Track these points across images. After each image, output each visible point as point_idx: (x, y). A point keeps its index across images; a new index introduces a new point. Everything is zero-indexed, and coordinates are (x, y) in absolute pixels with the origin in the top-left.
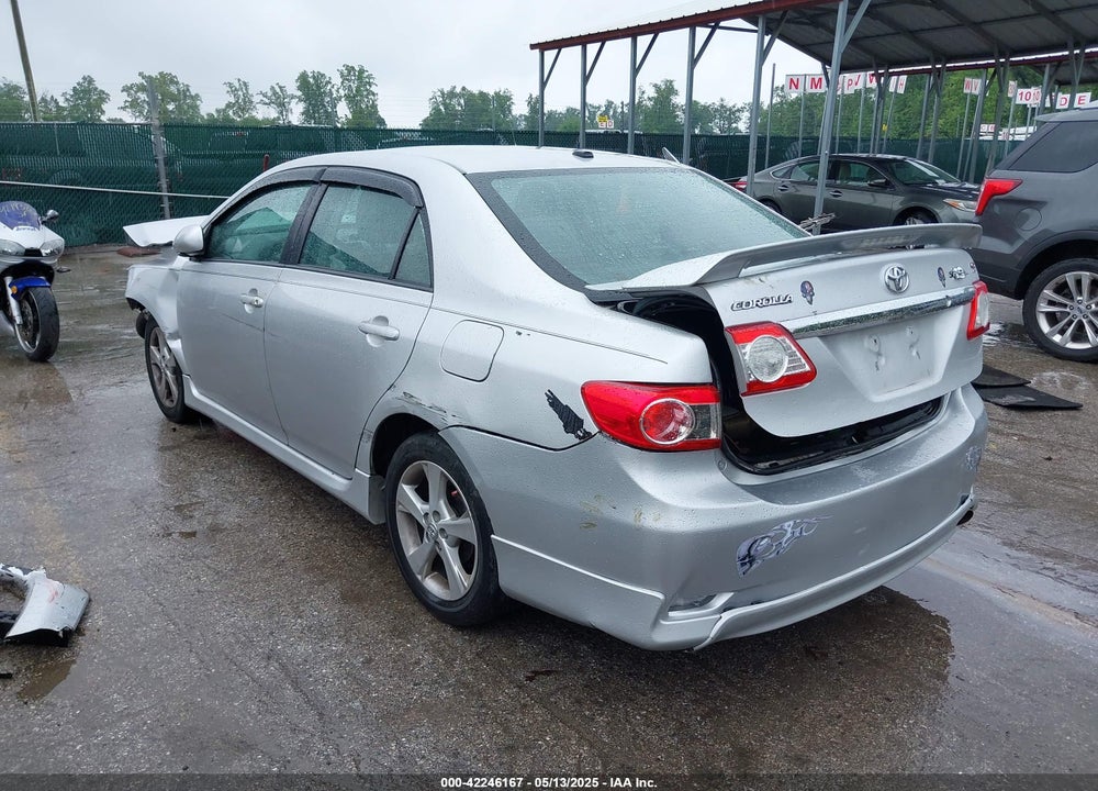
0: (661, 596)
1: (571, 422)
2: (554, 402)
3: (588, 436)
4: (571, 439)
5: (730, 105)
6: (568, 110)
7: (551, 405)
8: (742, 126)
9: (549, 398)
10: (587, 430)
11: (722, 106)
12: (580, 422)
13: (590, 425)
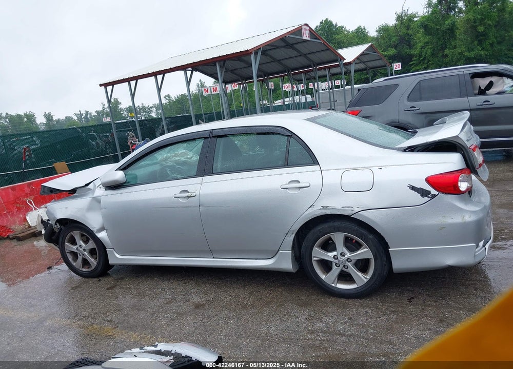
0: (475, 244)
1: (423, 193)
2: (413, 188)
3: (434, 196)
4: (426, 199)
5: (147, 106)
6: (66, 118)
7: (412, 189)
8: (154, 115)
9: (410, 187)
10: (433, 194)
11: (143, 107)
12: (429, 192)
13: (434, 192)
